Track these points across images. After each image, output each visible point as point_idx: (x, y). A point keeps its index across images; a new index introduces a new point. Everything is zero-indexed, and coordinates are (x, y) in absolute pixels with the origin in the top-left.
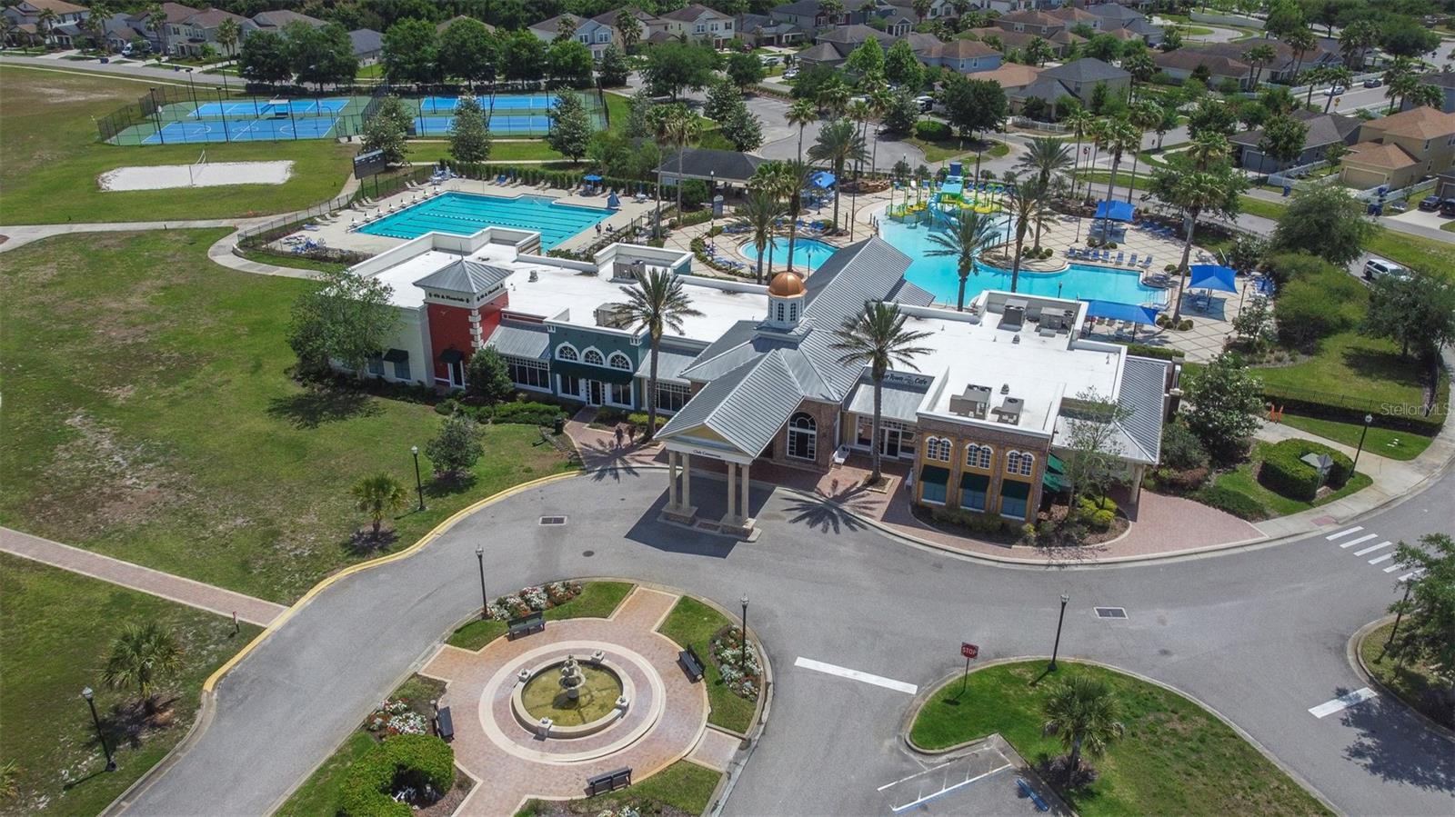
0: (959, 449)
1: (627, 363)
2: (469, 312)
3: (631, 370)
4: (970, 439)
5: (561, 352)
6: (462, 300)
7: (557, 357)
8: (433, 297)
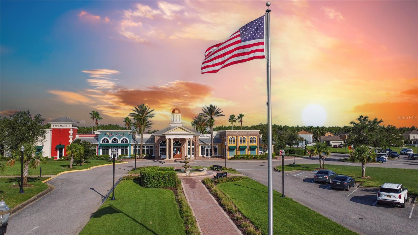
0: (238, 139)
1: (127, 141)
2: (69, 129)
3: (128, 143)
4: (240, 135)
5: (103, 141)
6: (67, 126)
7: (101, 143)
8: (55, 126)
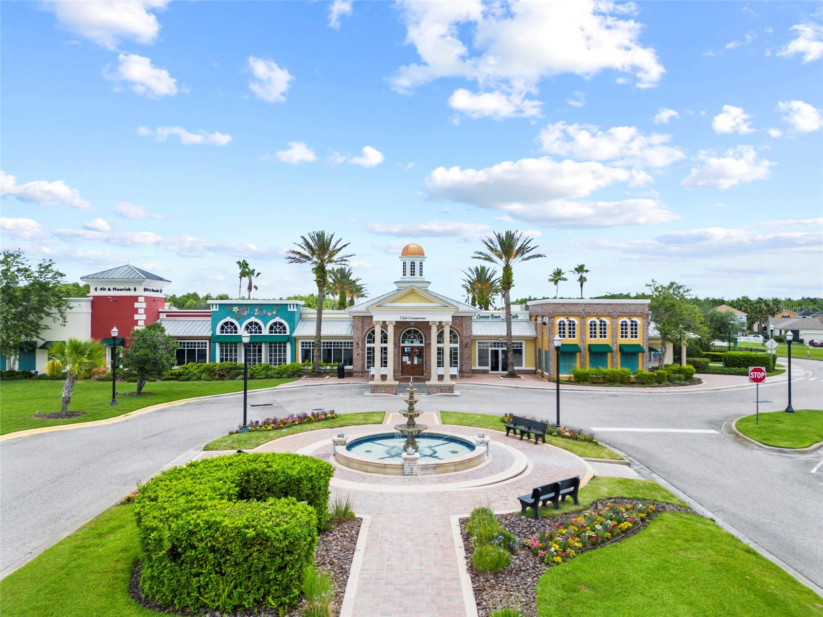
0: (583, 325)
1: (284, 328)
2: (136, 299)
3: (288, 333)
4: (589, 315)
5: (222, 328)
6: (129, 290)
7: (218, 333)
8: (99, 291)
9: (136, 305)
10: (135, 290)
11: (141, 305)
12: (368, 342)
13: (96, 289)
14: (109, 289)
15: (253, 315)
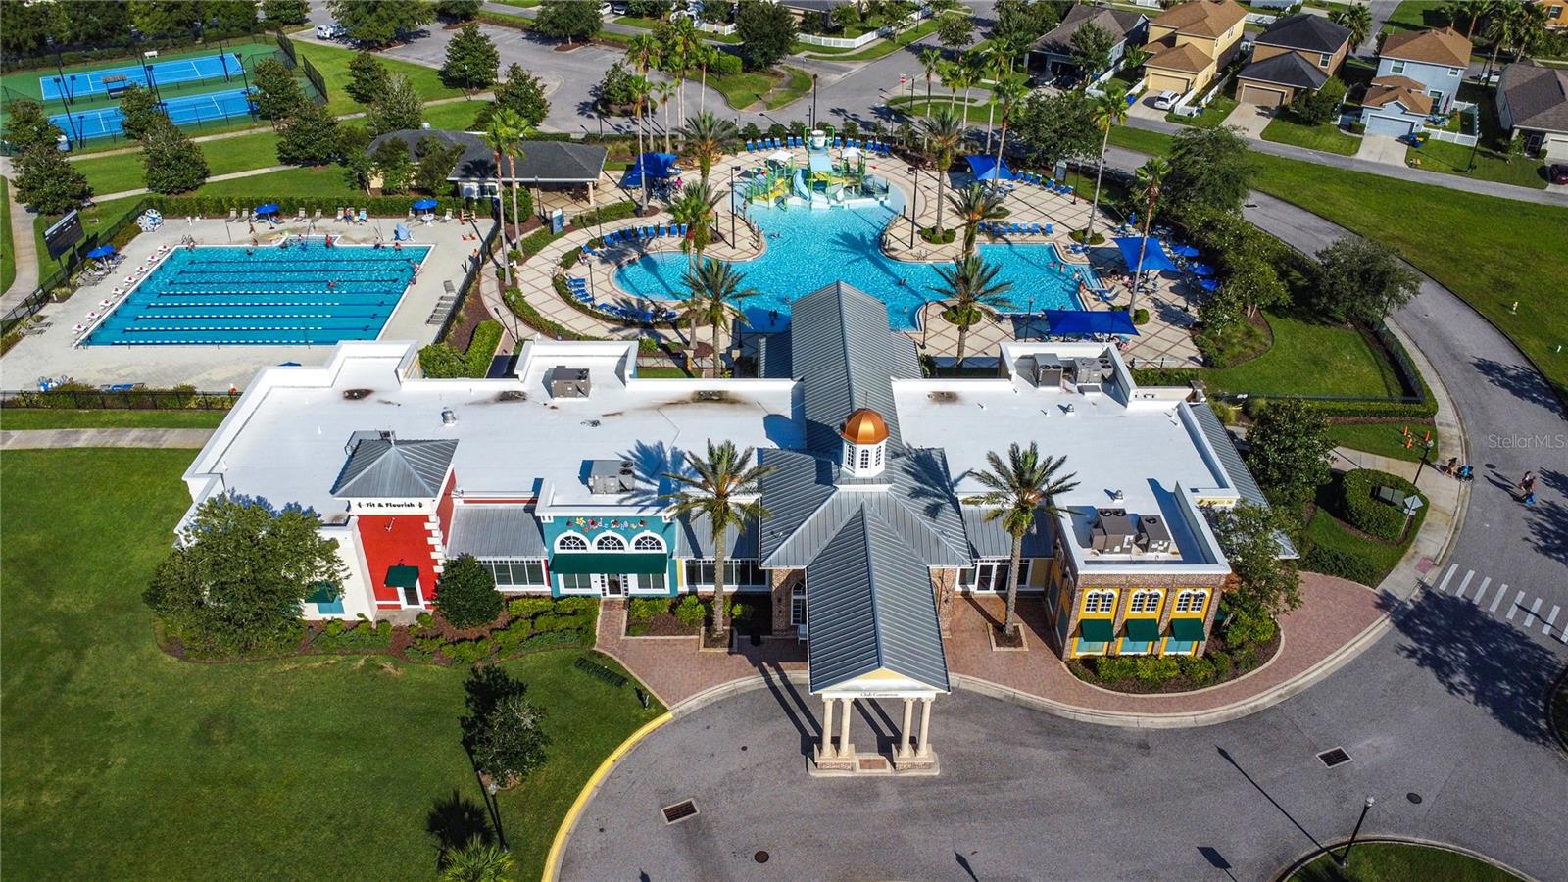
0: (1124, 597)
1: (658, 543)
2: (425, 518)
3: (665, 550)
5: (562, 543)
6: (412, 505)
7: (558, 550)
8: (364, 507)
9: (428, 526)
10: (421, 506)
11: (433, 525)
12: (795, 594)
13: (359, 505)
14: (380, 505)
15: (609, 528)
